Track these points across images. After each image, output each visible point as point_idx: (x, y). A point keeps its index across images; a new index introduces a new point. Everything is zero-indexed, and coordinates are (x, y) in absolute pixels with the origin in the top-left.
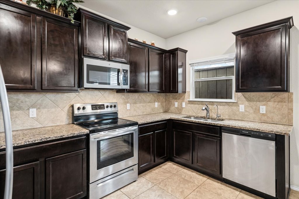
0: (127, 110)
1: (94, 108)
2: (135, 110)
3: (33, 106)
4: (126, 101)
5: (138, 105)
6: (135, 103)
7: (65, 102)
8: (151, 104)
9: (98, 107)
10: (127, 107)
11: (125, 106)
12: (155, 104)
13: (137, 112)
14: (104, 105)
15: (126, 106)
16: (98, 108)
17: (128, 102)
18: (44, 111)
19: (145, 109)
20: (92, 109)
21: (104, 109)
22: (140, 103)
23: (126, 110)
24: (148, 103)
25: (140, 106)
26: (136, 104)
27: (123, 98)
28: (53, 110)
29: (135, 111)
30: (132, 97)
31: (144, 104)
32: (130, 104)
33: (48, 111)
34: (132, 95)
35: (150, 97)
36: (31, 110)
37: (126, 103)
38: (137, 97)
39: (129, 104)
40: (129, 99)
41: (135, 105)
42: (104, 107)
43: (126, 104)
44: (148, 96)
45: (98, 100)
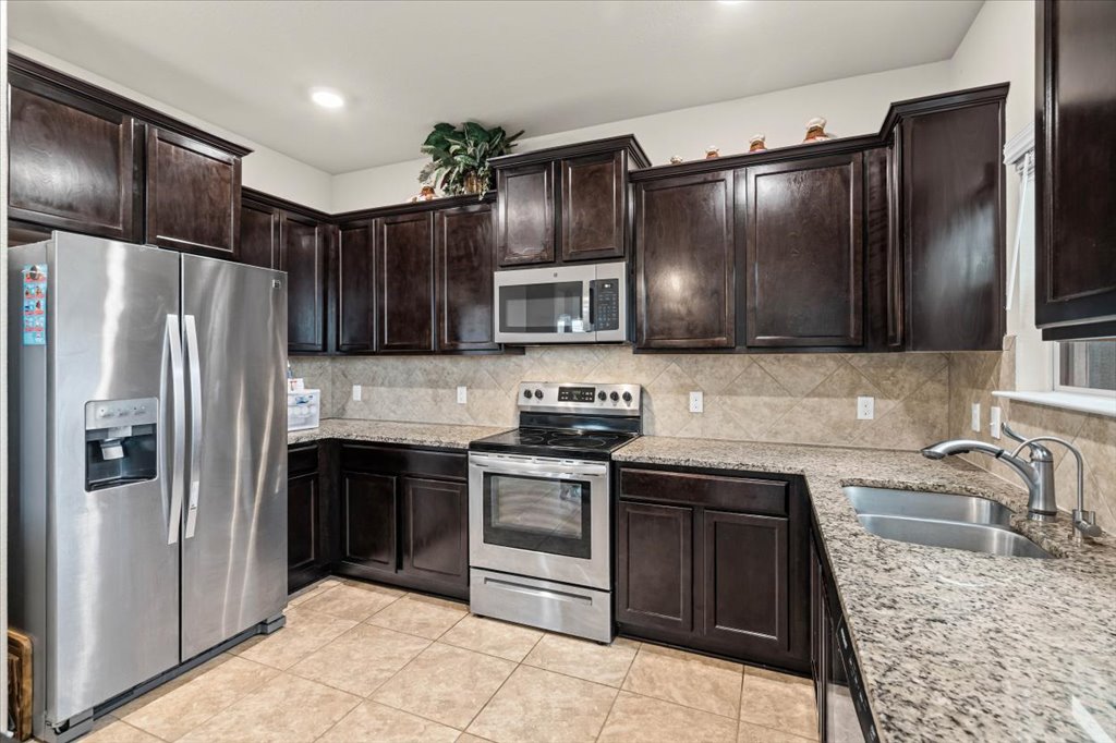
0: (692, 414)
1: (565, 395)
2: (727, 419)
3: (462, 384)
4: (688, 381)
5: (744, 401)
6: (731, 392)
7: (512, 376)
8: (825, 401)
9: (577, 396)
10: (692, 403)
11: (683, 399)
12: (854, 405)
13: (737, 427)
14: (593, 390)
15: (688, 399)
16: (575, 398)
17: (695, 388)
18: (478, 392)
19: (788, 421)
20: (560, 400)
21: (593, 401)
22: (758, 392)
23: (686, 412)
24: (808, 396)
25: (754, 405)
26: (735, 398)
27: (675, 373)
28: (491, 393)
29: (729, 422)
30: (712, 368)
31: (784, 401)
32: (704, 394)
33: (484, 394)
34: (715, 360)
35: (821, 370)
36: (459, 389)
37: (685, 390)
38: (737, 370)
39: (700, 394)
40: (699, 377)
41: (727, 399)
42: (593, 397)
43: (686, 394)
44: (808, 365)
45: (587, 375)
